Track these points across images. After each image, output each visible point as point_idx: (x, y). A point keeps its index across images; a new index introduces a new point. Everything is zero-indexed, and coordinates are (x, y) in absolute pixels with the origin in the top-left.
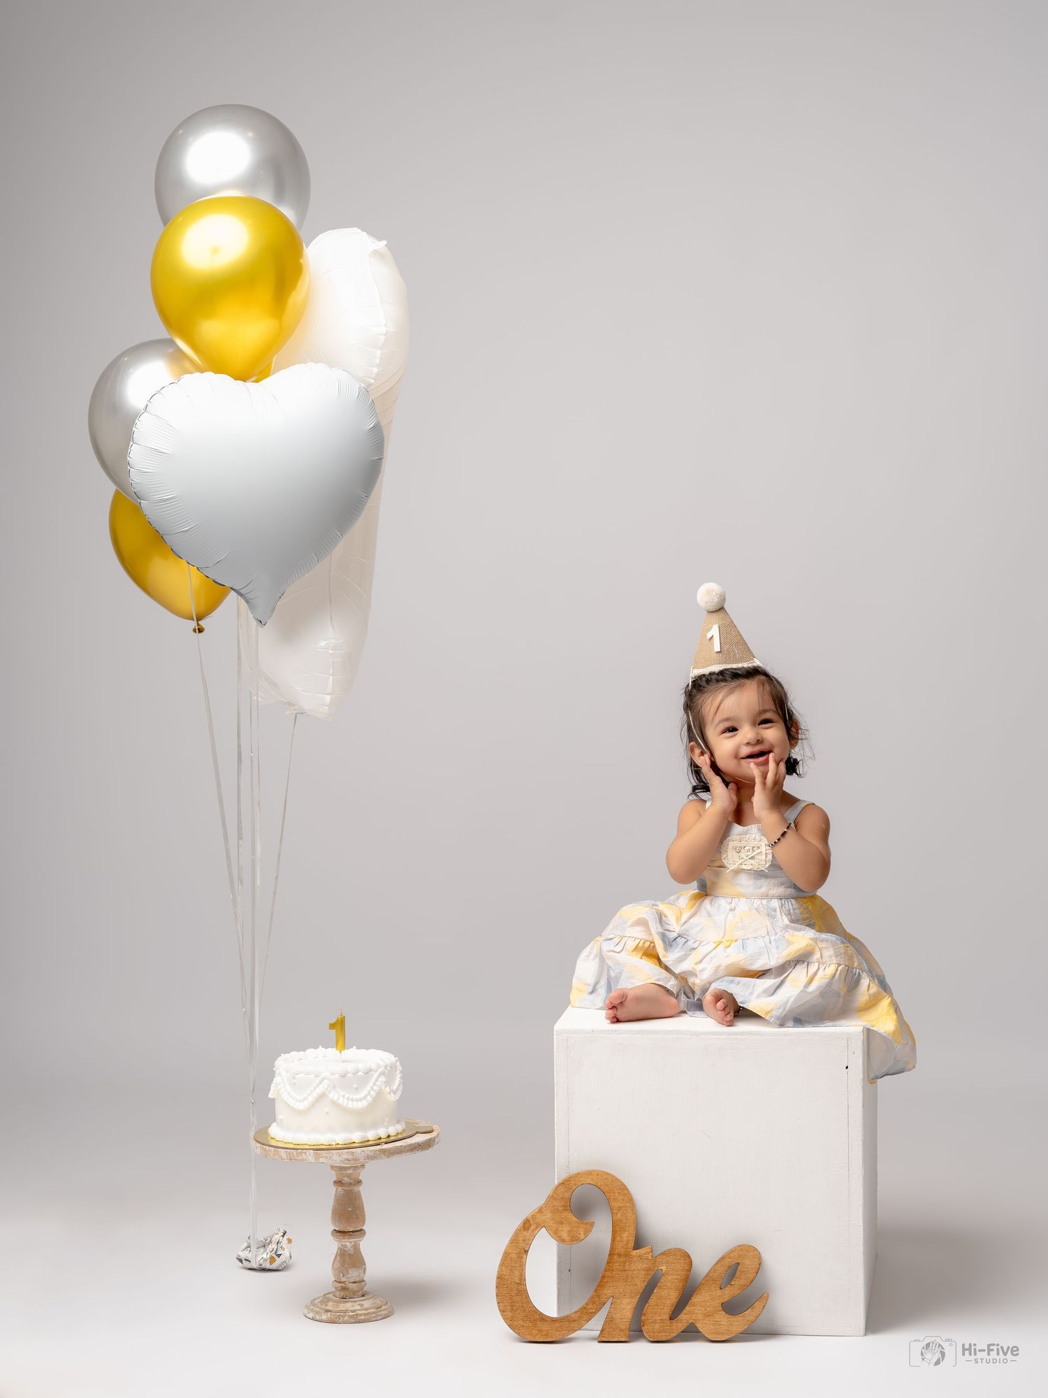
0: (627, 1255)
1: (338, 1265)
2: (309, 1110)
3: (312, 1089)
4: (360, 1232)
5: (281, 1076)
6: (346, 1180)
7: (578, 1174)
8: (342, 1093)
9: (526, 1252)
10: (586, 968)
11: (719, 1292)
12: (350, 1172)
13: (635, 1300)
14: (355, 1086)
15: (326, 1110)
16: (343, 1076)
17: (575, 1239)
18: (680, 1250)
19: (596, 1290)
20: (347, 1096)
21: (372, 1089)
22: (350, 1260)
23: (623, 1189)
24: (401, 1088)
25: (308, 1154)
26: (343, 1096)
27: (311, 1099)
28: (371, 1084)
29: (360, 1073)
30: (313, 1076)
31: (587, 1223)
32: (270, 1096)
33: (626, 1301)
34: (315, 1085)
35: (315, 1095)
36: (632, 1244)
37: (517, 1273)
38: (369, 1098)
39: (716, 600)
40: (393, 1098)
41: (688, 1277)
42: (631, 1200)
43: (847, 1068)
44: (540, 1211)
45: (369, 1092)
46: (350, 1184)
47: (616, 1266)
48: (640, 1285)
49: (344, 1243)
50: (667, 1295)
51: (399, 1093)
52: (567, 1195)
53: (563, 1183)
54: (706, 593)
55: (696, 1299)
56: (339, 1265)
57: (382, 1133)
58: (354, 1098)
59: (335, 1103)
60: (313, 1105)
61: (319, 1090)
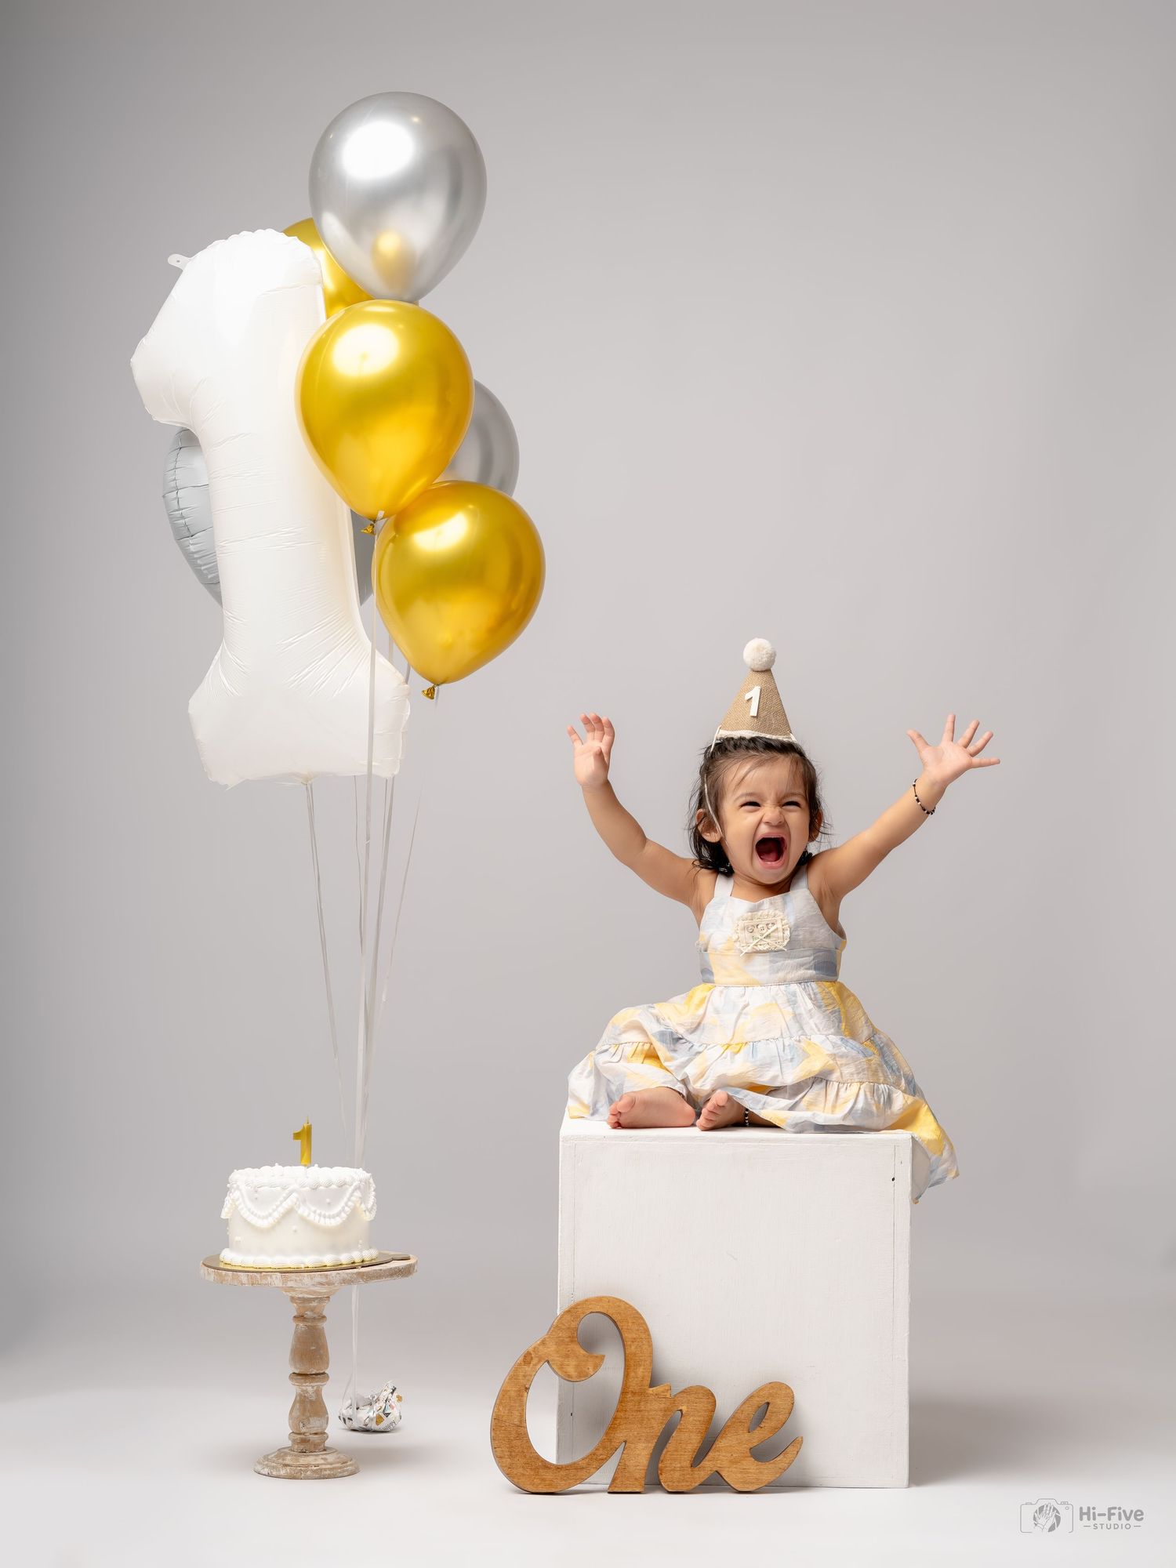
0: (642, 1393)
1: (296, 1413)
2: (273, 1228)
3: (279, 1203)
4: (321, 1376)
5: (240, 1190)
6: (309, 1314)
7: (586, 1301)
8: (313, 1209)
9: (527, 1389)
10: (581, 1082)
11: (747, 1435)
12: (314, 1304)
13: (652, 1445)
14: (328, 1200)
15: (294, 1227)
16: (315, 1189)
17: (583, 1375)
18: (703, 1388)
19: (607, 1434)
20: (318, 1211)
21: (346, 1205)
22: (310, 1408)
23: (637, 1318)
24: (375, 1208)
25: (274, 1277)
26: (315, 1212)
27: (276, 1215)
28: (345, 1199)
29: (334, 1187)
30: (279, 1188)
31: (597, 1357)
32: (224, 1215)
33: (641, 1445)
34: (282, 1199)
35: (281, 1210)
36: (648, 1382)
37: (517, 1413)
38: (344, 1215)
39: (765, 659)
40: (368, 1217)
41: (711, 1418)
42: (647, 1330)
43: (893, 1179)
44: (543, 1343)
45: (343, 1208)
46: (314, 1318)
47: (630, 1406)
48: (658, 1428)
49: (304, 1388)
50: (687, 1440)
51: (374, 1213)
52: (573, 1325)
53: (569, 1311)
54: (754, 651)
55: (721, 1444)
56: (298, 1414)
57: (356, 1256)
58: (327, 1214)
59: (303, 1219)
60: (279, 1222)
61: (287, 1204)
